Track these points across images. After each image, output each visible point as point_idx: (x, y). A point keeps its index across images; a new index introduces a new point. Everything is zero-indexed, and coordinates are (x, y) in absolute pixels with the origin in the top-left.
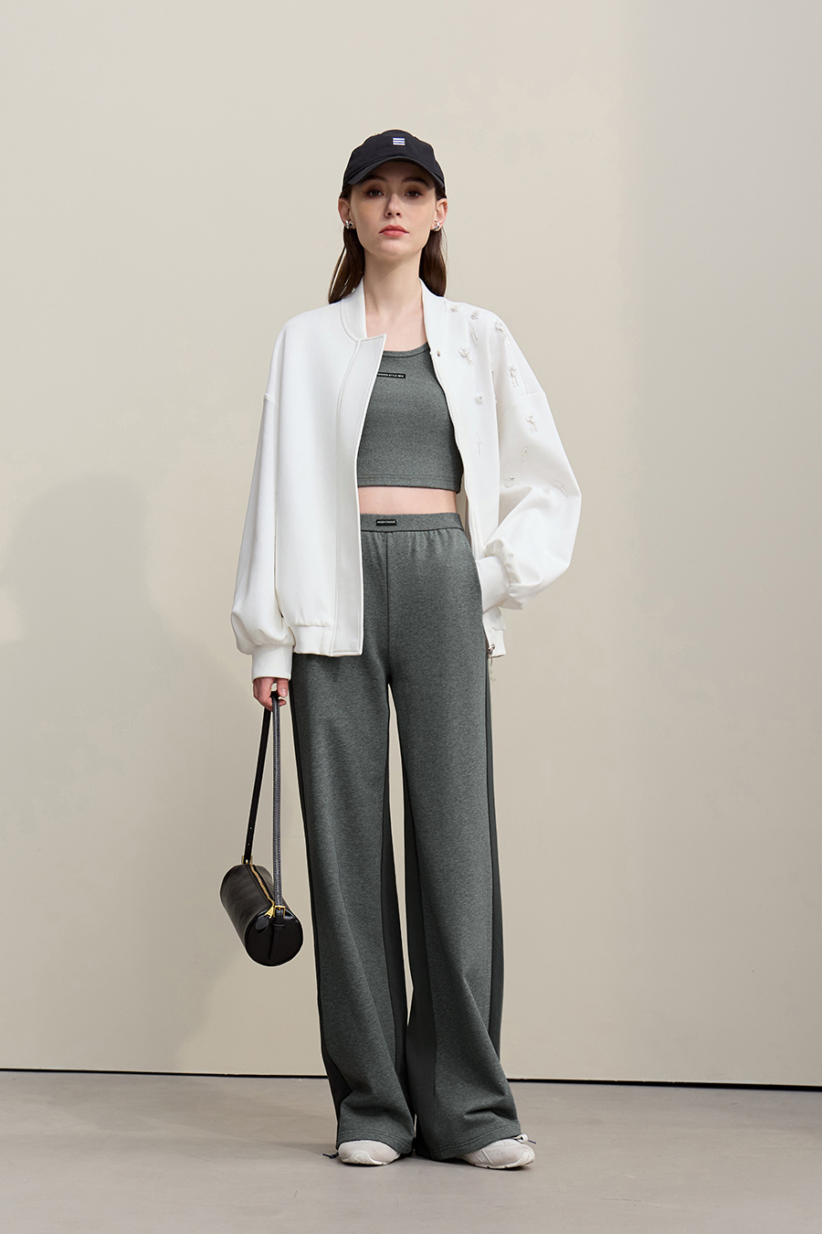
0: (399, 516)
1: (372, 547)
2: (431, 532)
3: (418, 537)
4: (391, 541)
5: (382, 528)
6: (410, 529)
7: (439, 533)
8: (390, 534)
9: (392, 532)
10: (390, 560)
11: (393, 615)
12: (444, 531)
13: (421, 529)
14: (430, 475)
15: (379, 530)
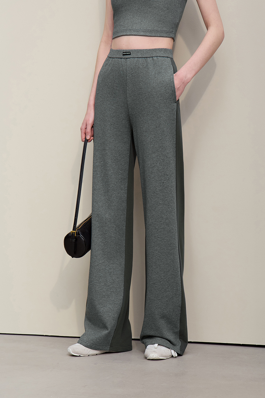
1: (121, 65)
3: (141, 61)
4: (128, 63)
6: (137, 57)
8: (128, 59)
10: (128, 71)
13: (143, 57)
14: (148, 30)
15: (124, 57)
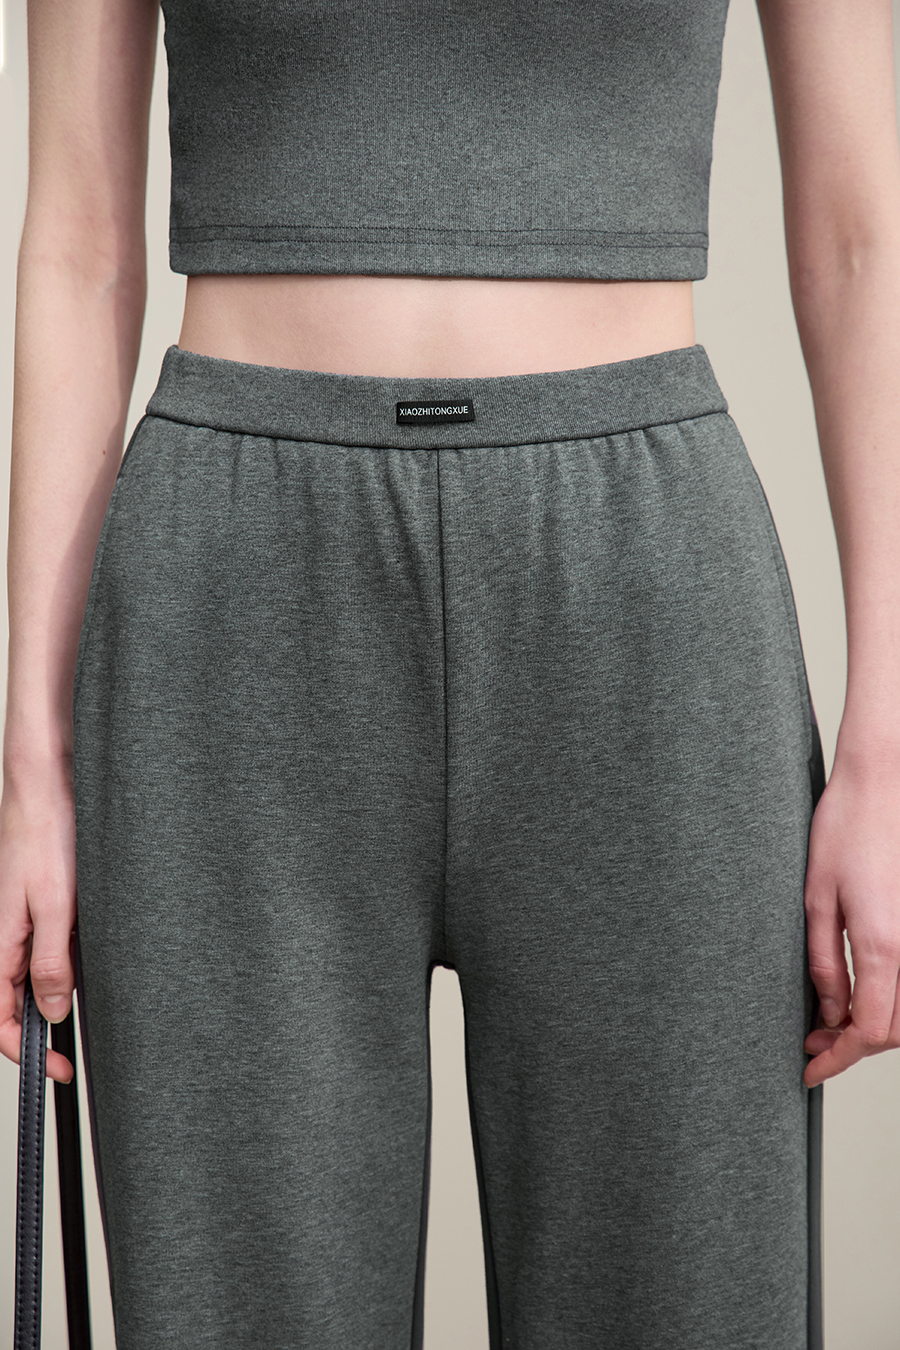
0: (485, 386)
1: (381, 508)
2: (620, 441)
3: (565, 465)
4: (455, 490)
5: (416, 436)
6: (534, 433)
7: (654, 444)
8: (450, 456)
9: (456, 448)
10: (455, 555)
11: (470, 765)
12: (669, 435)
13: (578, 432)
14: (591, 231)
15: (405, 441)
